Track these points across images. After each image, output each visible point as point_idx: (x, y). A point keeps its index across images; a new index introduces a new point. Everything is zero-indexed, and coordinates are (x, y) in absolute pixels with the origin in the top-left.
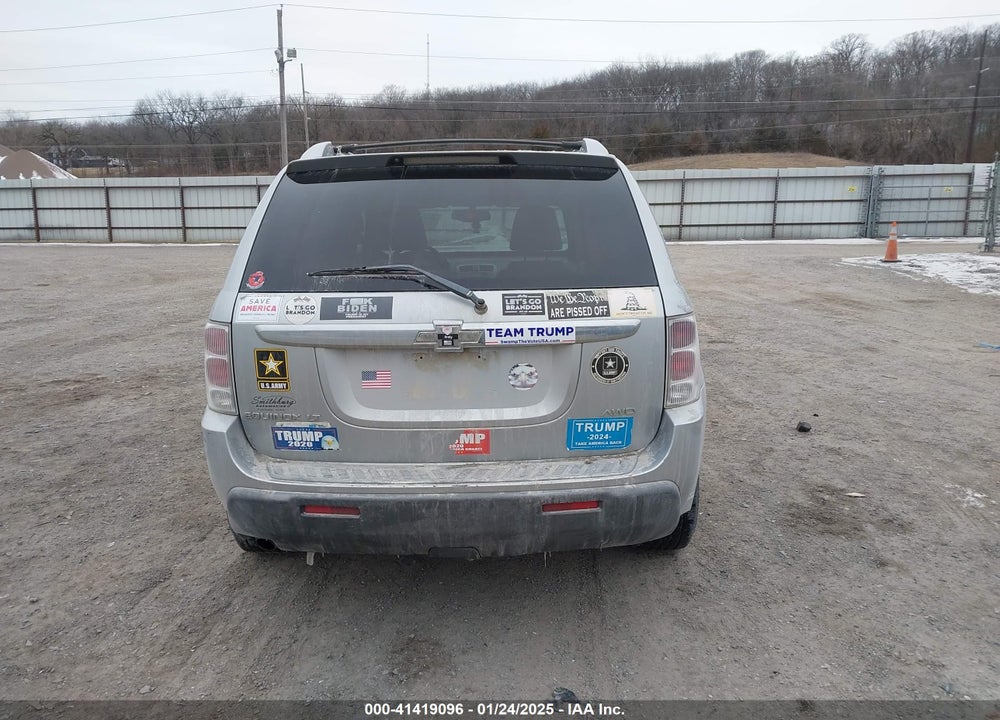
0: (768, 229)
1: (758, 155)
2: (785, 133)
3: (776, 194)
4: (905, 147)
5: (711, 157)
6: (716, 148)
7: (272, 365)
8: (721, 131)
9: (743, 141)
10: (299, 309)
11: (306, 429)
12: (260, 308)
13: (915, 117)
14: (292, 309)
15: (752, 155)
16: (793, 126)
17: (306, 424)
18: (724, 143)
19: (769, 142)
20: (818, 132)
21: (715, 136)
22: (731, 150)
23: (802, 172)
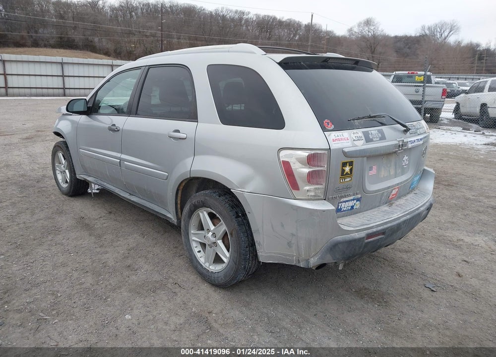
0: (61, 91)
1: (62, 50)
2: (74, 40)
3: (63, 72)
4: (134, 52)
5: (34, 49)
6: (36, 44)
7: (347, 169)
8: (38, 35)
9: (52, 42)
10: (357, 139)
11: (351, 200)
12: (342, 139)
13: (135, 39)
14: (355, 138)
15: (58, 50)
16: (77, 36)
17: (352, 198)
18: (40, 42)
19: (66, 44)
20: (91, 41)
21: (34, 38)
22: (45, 46)
23: (81, 60)
